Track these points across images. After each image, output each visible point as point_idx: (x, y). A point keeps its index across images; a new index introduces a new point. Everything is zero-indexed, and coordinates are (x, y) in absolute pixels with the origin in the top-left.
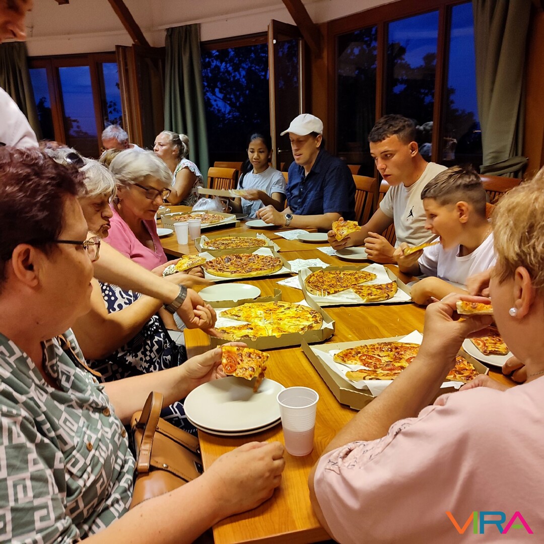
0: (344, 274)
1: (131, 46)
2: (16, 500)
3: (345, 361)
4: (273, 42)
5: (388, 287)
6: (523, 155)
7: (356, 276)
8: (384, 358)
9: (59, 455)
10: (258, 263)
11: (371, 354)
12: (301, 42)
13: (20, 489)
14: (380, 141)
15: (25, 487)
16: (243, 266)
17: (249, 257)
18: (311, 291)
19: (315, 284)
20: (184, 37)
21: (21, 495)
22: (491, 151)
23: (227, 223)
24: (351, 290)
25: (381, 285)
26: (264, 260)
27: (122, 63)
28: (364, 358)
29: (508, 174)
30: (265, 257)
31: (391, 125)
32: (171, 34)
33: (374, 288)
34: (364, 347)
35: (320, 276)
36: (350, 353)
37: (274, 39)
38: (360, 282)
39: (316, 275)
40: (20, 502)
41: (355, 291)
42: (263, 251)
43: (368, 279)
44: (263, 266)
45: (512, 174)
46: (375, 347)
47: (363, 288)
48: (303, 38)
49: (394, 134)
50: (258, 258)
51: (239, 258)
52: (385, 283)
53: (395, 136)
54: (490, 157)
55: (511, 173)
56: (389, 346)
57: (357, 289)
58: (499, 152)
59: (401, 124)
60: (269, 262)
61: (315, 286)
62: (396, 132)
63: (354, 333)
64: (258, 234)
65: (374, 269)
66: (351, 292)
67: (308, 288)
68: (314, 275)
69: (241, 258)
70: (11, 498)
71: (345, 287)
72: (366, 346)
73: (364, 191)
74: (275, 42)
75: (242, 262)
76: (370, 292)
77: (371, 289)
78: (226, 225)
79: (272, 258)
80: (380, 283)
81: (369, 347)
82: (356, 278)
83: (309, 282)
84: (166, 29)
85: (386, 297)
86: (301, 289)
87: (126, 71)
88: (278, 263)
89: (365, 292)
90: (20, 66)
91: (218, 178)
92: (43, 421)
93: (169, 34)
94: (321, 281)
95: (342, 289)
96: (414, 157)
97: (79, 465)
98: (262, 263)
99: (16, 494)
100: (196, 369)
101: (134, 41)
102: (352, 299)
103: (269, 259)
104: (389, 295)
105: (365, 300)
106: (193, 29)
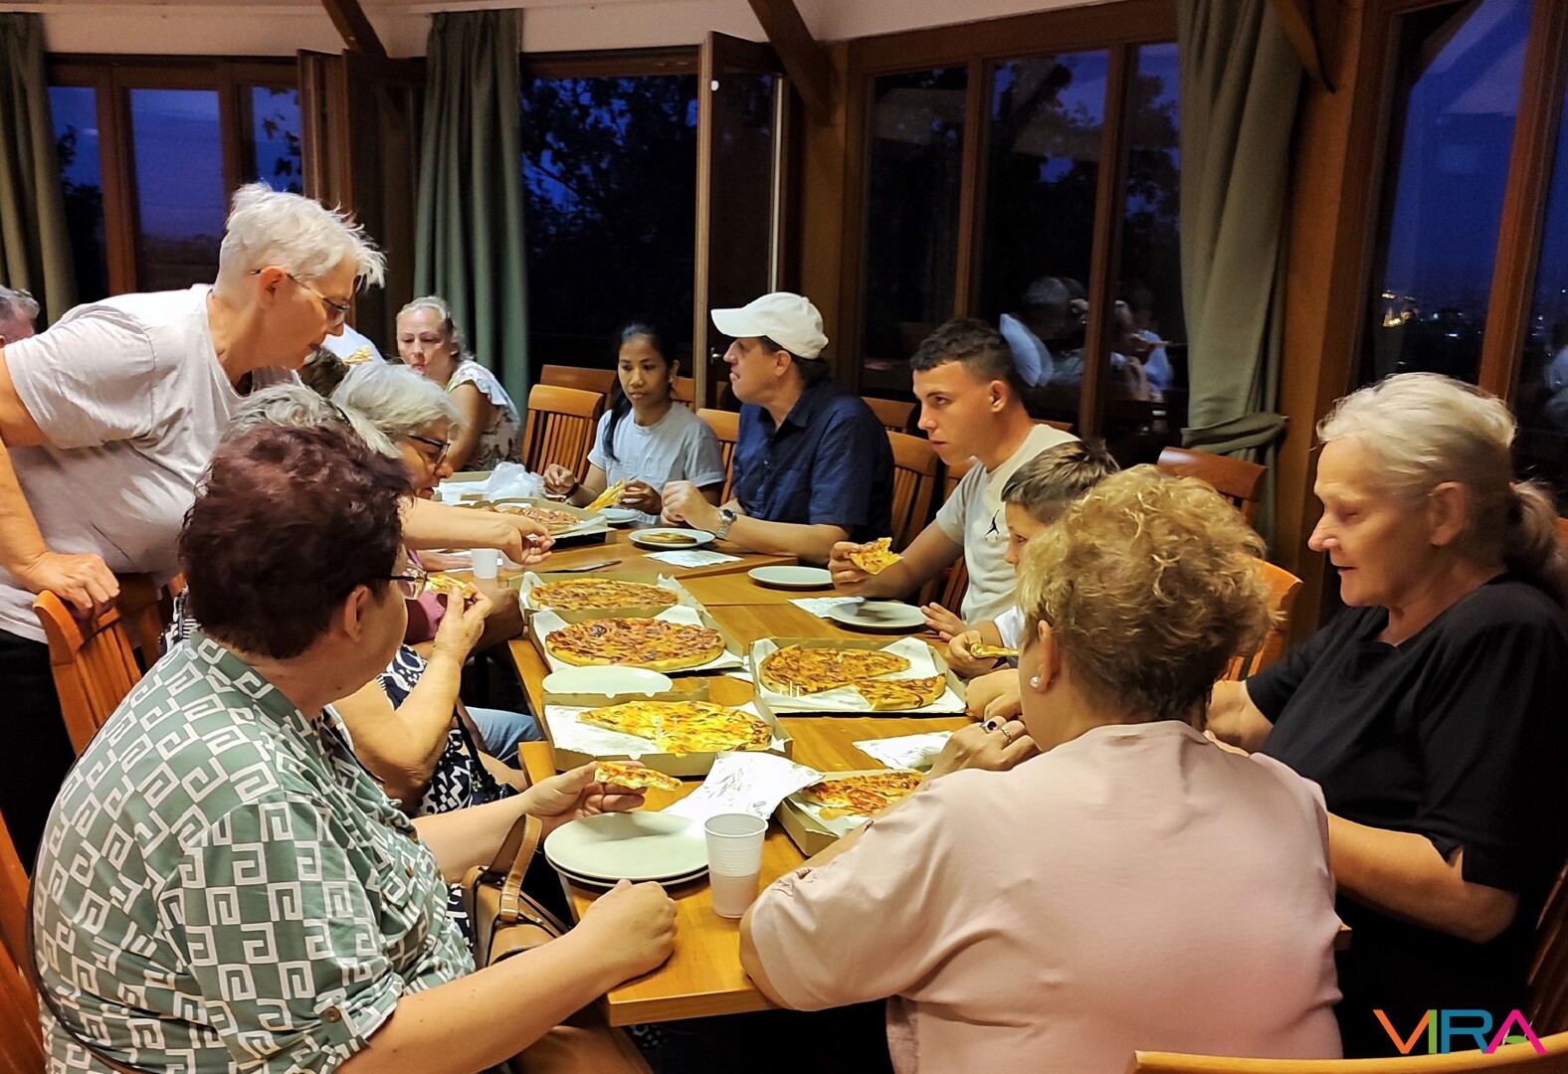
0: (845, 656)
1: (339, 53)
2: (334, 913)
3: (822, 800)
4: (710, 85)
5: (927, 684)
6: (1277, 410)
7: (869, 661)
8: (893, 798)
9: (374, 872)
10: (668, 641)
11: (870, 790)
12: (780, 82)
13: (337, 899)
14: (928, 368)
15: (343, 899)
16: (634, 647)
17: (647, 625)
18: (770, 684)
19: (781, 673)
20: (477, 38)
21: (339, 907)
22: (1206, 395)
23: (586, 533)
24: (853, 688)
25: (913, 681)
26: (682, 635)
27: (313, 98)
28: (856, 795)
29: (1244, 451)
30: (685, 628)
31: (955, 340)
32: (445, 25)
33: (899, 686)
34: (859, 779)
35: (794, 658)
36: (833, 788)
37: (714, 79)
38: (874, 673)
39: (784, 655)
40: (338, 915)
41: (859, 689)
42: (676, 614)
43: (893, 668)
44: (681, 649)
45: (1252, 451)
46: (880, 780)
47: (876, 685)
48: (785, 75)
49: (956, 359)
50: (669, 628)
51: (624, 627)
52: (923, 677)
53: (957, 364)
54: (1202, 410)
55: (1249, 448)
56: (904, 780)
57: (865, 686)
58: (1222, 400)
59: (976, 342)
60: (694, 639)
61: (779, 676)
62: (959, 357)
63: (847, 760)
64: (660, 576)
65: (907, 648)
66: (851, 691)
67: (764, 678)
68: (780, 654)
69: (629, 628)
70: (329, 909)
71: (840, 681)
72: (863, 777)
73: (913, 471)
74: (715, 85)
75: (632, 636)
76: (888, 692)
77: (892, 686)
78: (582, 537)
79: (699, 631)
80: (912, 678)
81: (867, 780)
82: (867, 665)
83: (769, 669)
84: (433, 14)
85: (916, 703)
86: (752, 681)
87: (323, 118)
88: (714, 642)
89: (879, 690)
90: (26, 78)
91: (555, 413)
92: (351, 825)
93: (440, 26)
94: (794, 667)
95: (834, 684)
96: (997, 413)
97: (400, 893)
98: (679, 641)
99: (333, 905)
100: (551, 798)
101: (347, 41)
102: (850, 703)
103: (694, 633)
104: (922, 700)
105: (874, 706)
106: (504, 22)
